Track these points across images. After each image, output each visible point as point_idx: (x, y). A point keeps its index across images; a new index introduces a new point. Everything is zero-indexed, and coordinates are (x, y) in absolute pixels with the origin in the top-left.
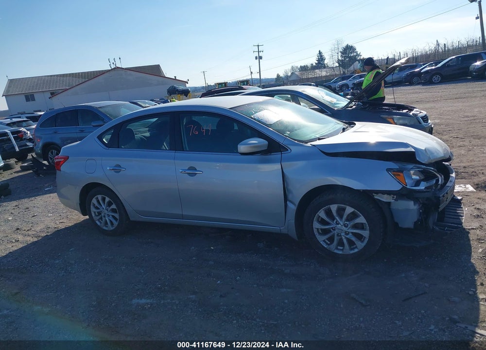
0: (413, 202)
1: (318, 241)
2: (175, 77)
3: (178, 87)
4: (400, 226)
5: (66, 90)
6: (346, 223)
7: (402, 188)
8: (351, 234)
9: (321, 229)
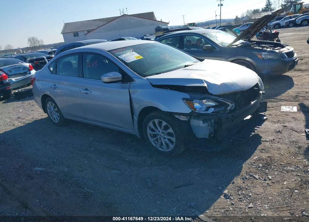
0: (202, 122)
1: (150, 141)
2: (161, 20)
3: (161, 26)
4: (196, 136)
5: (94, 29)
6: (163, 131)
7: (191, 112)
8: (167, 139)
9: (153, 134)
